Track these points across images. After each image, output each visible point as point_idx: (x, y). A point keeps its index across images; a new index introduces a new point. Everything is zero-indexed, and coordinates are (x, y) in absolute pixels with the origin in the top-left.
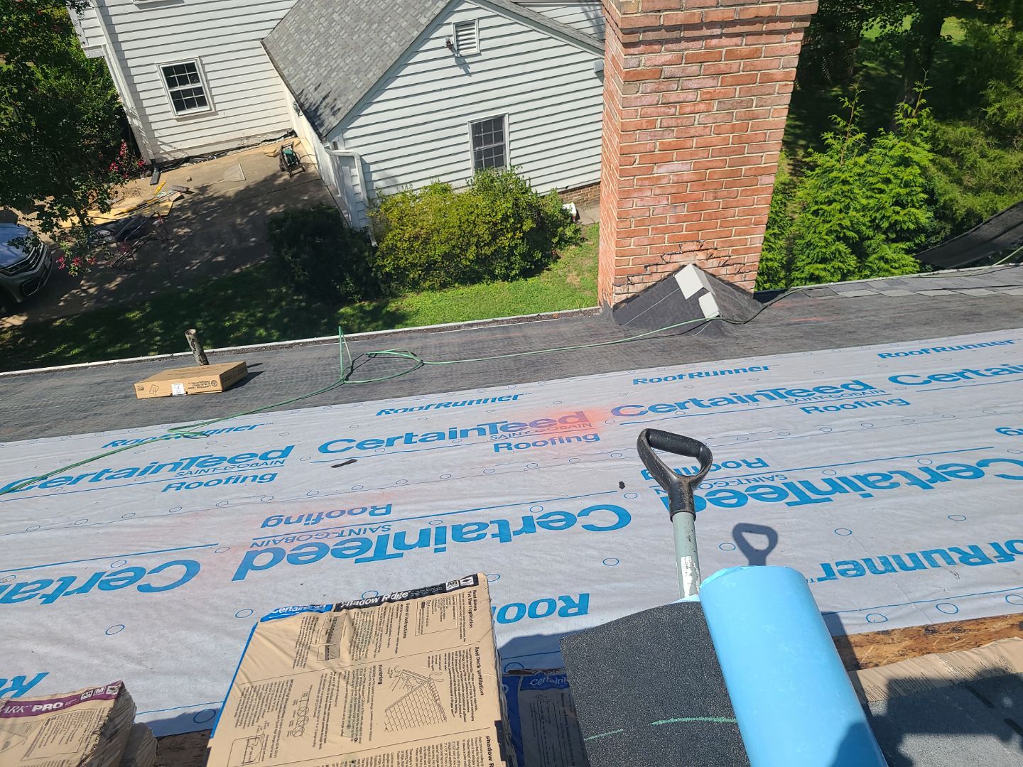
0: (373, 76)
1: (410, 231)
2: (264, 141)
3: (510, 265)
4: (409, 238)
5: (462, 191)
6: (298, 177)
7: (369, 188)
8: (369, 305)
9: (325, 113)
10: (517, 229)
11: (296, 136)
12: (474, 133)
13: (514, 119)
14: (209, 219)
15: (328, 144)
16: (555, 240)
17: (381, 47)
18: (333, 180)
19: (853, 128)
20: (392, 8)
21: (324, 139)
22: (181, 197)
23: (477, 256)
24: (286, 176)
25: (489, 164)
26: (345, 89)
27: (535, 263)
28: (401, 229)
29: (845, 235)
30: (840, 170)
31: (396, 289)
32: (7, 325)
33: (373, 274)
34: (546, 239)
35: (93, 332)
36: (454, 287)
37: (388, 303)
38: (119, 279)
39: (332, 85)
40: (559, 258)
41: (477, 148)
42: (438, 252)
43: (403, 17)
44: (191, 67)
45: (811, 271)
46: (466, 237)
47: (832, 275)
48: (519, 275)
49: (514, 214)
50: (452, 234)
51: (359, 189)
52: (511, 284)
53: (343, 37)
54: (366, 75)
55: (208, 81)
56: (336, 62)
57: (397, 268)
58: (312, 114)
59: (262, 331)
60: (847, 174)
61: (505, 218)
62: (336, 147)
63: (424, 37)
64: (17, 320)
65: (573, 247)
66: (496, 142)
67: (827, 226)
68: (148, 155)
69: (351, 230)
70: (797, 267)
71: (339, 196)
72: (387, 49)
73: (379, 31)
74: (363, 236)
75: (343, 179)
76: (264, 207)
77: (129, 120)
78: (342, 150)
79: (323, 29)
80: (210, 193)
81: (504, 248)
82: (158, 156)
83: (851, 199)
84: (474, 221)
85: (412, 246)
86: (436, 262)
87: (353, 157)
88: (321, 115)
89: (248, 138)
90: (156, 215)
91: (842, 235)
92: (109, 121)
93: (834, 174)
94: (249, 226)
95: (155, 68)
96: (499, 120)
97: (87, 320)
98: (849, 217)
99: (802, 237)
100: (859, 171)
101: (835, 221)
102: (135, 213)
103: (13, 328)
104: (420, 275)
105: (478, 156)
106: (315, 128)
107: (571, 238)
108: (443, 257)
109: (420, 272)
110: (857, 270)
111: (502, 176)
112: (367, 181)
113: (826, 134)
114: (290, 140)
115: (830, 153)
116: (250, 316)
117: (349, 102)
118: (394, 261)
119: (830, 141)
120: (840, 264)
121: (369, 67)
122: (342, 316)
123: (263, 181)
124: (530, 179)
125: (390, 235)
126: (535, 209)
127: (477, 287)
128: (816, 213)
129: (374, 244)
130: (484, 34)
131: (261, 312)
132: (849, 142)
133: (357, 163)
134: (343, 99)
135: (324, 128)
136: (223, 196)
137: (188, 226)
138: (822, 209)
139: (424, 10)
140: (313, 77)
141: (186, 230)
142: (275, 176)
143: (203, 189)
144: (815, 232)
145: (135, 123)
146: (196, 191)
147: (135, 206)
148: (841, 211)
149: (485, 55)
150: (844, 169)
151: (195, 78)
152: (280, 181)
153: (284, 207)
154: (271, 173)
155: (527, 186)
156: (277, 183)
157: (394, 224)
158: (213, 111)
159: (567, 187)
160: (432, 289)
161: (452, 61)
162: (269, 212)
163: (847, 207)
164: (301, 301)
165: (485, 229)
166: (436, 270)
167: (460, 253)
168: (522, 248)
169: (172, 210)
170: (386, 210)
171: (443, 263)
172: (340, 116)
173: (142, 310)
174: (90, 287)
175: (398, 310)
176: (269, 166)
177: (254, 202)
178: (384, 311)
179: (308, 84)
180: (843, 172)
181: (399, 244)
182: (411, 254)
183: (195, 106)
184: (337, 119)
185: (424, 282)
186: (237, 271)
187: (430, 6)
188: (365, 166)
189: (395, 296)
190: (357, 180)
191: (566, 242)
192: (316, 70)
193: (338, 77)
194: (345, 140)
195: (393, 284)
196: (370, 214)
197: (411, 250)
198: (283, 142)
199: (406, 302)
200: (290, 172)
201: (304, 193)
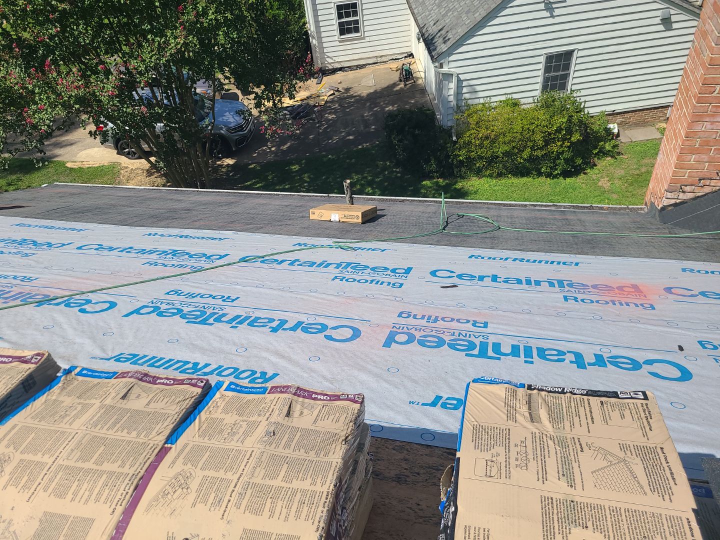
0: (479, 15)
1: (483, 132)
2: (392, 60)
3: (554, 166)
4: (481, 138)
5: (528, 106)
6: (410, 86)
7: (459, 98)
8: (443, 182)
9: (439, 41)
10: (566, 139)
11: (413, 57)
12: (547, 62)
13: (581, 53)
14: (348, 110)
15: (437, 64)
16: (595, 152)
18: (434, 90)
21: (435, 60)
22: (333, 94)
23: (530, 156)
24: (402, 85)
26: (456, 25)
27: (575, 167)
28: (477, 130)
31: (465, 173)
33: (450, 160)
36: (507, 177)
37: (457, 182)
38: (290, 144)
39: (447, 22)
41: (547, 74)
42: (501, 149)
44: (354, 5)
46: (525, 141)
48: (560, 175)
49: (566, 128)
50: (515, 138)
51: (451, 98)
54: (473, 15)
55: (363, 15)
56: (453, 4)
57: (468, 158)
58: (429, 42)
59: (370, 189)
61: (559, 130)
62: (441, 66)
65: (610, 158)
66: (563, 70)
69: (441, 127)
71: (436, 102)
74: (448, 132)
75: (441, 91)
76: (384, 106)
77: (311, 40)
78: (445, 69)
80: (351, 93)
81: (553, 153)
82: (324, 65)
84: (533, 130)
85: (483, 143)
86: (498, 157)
87: (452, 75)
88: (435, 42)
89: (381, 57)
90: (317, 104)
92: (299, 40)
94: (372, 118)
95: (332, 5)
102: (305, 102)
104: (484, 165)
105: (546, 80)
106: (430, 52)
107: (609, 151)
108: (503, 154)
109: (484, 162)
111: (563, 98)
112: (459, 93)
114: (409, 60)
117: (458, 34)
118: (467, 152)
121: (477, 8)
122: (424, 187)
123: (386, 88)
124: (585, 102)
125: (468, 134)
126: (584, 125)
127: (525, 179)
129: (454, 138)
131: (371, 176)
133: (455, 79)
134: (454, 32)
135: (436, 52)
136: (359, 96)
137: (334, 113)
140: (434, 16)
141: (333, 116)
142: (395, 85)
143: (347, 90)
145: (314, 42)
146: (343, 91)
147: (305, 97)
151: (355, 13)
152: (398, 88)
153: (397, 106)
154: (393, 82)
155: (582, 107)
156: (395, 89)
157: (472, 126)
158: (363, 36)
159: (614, 111)
160: (490, 176)
162: (387, 109)
164: (398, 172)
165: (541, 137)
166: (496, 163)
167: (517, 153)
168: (569, 155)
169: (326, 102)
170: (468, 115)
171: (503, 158)
172: (449, 44)
174: (273, 147)
175: (463, 188)
176: (392, 77)
177: (378, 101)
178: (453, 187)
179: (430, 20)
181: (473, 141)
182: (481, 149)
183: (352, 32)
184: (446, 46)
185: (486, 171)
186: (360, 147)
188: (459, 81)
189: (463, 178)
190: (452, 92)
191: (604, 154)
192: (437, 10)
193: (452, 16)
194: (449, 62)
195: (463, 169)
196: (456, 117)
197: (481, 146)
198: (404, 61)
199: (470, 183)
200: (405, 82)
201: (412, 98)
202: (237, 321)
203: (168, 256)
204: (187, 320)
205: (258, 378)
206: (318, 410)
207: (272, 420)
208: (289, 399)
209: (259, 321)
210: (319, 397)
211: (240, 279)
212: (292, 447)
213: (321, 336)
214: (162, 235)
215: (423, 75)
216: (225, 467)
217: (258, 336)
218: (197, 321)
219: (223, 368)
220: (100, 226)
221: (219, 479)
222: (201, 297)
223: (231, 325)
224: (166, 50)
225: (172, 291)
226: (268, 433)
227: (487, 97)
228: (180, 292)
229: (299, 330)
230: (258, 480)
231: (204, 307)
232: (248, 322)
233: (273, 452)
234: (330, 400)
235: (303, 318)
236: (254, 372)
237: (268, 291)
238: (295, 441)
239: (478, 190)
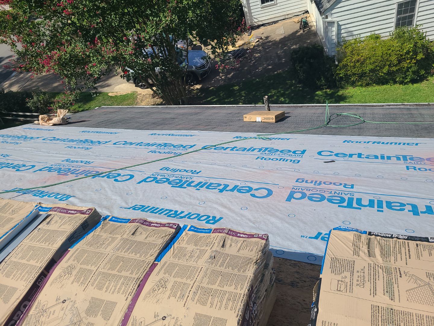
1: (356, 58)
3: (405, 77)
4: (354, 62)
5: (386, 38)
6: (307, 32)
7: (339, 37)
8: (330, 92)
9: (324, 2)
10: (413, 58)
11: (308, 13)
12: (398, 8)
14: (268, 50)
15: (324, 16)
18: (323, 33)
21: (322, 14)
22: (259, 41)
23: (388, 71)
24: (302, 32)
25: (403, 24)
27: (420, 76)
28: (351, 57)
31: (344, 85)
32: (196, 88)
33: (334, 77)
34: (429, 64)
35: (222, 93)
36: (373, 85)
37: (339, 91)
38: (233, 73)
41: (399, 16)
42: (368, 68)
46: (384, 61)
48: (409, 82)
49: (413, 51)
50: (377, 60)
51: (334, 37)
52: (404, 86)
57: (346, 75)
58: (318, 3)
59: (282, 98)
61: (408, 53)
62: (327, 17)
64: (198, 86)
66: (410, 12)
68: (249, 23)
69: (328, 56)
71: (324, 40)
74: (332, 59)
75: (328, 33)
76: (290, 45)
77: (244, 9)
78: (329, 19)
80: (270, 39)
81: (404, 68)
82: (252, 24)
84: (390, 54)
85: (355, 65)
86: (366, 73)
87: (334, 22)
88: (322, 3)
89: (288, 15)
90: (249, 48)
92: (236, 10)
94: (283, 54)
96: (414, 1)
97: (220, 88)
102: (241, 47)
103: (197, 89)
104: (357, 79)
105: (398, 20)
106: (319, 9)
108: (370, 71)
109: (357, 77)
111: (410, 30)
112: (339, 34)
114: (306, 15)
116: (278, 92)
118: (345, 71)
122: (317, 95)
123: (291, 34)
124: (426, 32)
125: (345, 60)
126: (426, 48)
127: (385, 86)
129: (337, 63)
131: (282, 91)
133: (336, 25)
135: (323, 9)
136: (274, 41)
137: (259, 53)
141: (259, 55)
142: (297, 32)
143: (267, 38)
145: (245, 10)
146: (264, 38)
147: (241, 44)
152: (299, 34)
153: (299, 45)
154: (295, 30)
155: (424, 35)
156: (297, 34)
157: (348, 54)
158: (276, 3)
160: (361, 86)
162: (292, 47)
164: (300, 87)
165: (395, 58)
166: (365, 77)
167: (379, 69)
168: (414, 69)
169: (254, 46)
170: (346, 47)
171: (369, 73)
172: (331, 2)
173: (239, 86)
174: (223, 76)
175: (343, 94)
176: (295, 27)
177: (286, 43)
178: (336, 95)
181: (349, 64)
182: (354, 68)
183: (269, 2)
184: (329, 4)
185: (358, 82)
186: (276, 73)
188: (339, 26)
189: (343, 88)
190: (334, 33)
194: (332, 14)
195: (343, 83)
196: (338, 49)
197: (354, 67)
198: (303, 16)
199: (347, 91)
200: (303, 30)
201: (308, 39)
202: (200, 185)
203: (162, 147)
204: (172, 185)
205: (210, 220)
206: (240, 244)
207: (214, 249)
208: (224, 236)
209: (212, 185)
210: (242, 235)
211: (202, 159)
212: (225, 266)
213: (248, 194)
214: (159, 135)
215: (315, 24)
216: (187, 276)
217: (212, 194)
218: (177, 185)
219: (191, 214)
220: (126, 130)
221: (183, 283)
222: (180, 171)
223: (196, 188)
224: (160, 25)
225: (164, 168)
226: (211, 257)
227: (358, 34)
228: (168, 168)
229: (235, 191)
230: (204, 285)
231: (181, 177)
232: (206, 186)
233: (213, 269)
234: (248, 238)
235: (238, 183)
236: (209, 217)
237: (218, 167)
238: (226, 263)
239: (353, 96)
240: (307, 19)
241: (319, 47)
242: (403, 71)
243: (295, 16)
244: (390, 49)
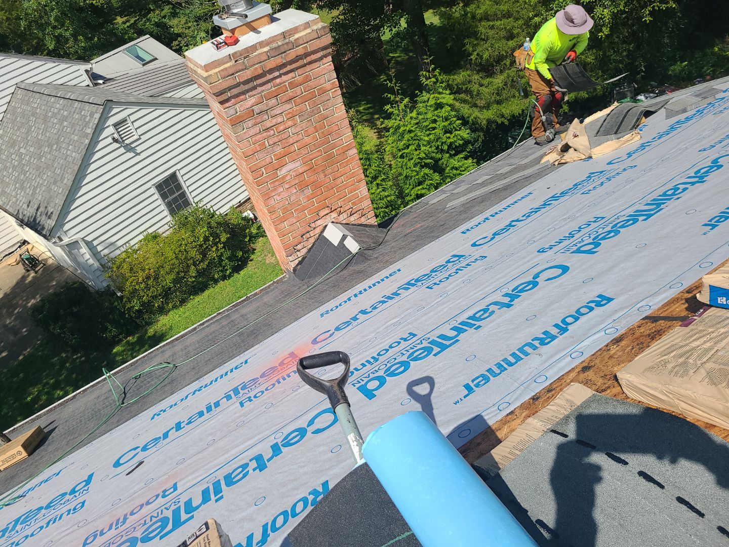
0: (68, 180)
1: (141, 275)
2: (5, 257)
3: (224, 268)
4: (143, 280)
5: (168, 233)
6: (42, 271)
7: (99, 258)
8: (133, 339)
9: (42, 220)
10: (218, 242)
11: (29, 243)
12: (159, 191)
13: (183, 172)
15: (54, 240)
16: (247, 240)
17: (65, 159)
18: (70, 263)
19: (400, 97)
20: (62, 130)
21: (49, 238)
23: (198, 272)
24: (32, 274)
25: (179, 208)
26: (51, 197)
27: (240, 260)
28: (135, 276)
29: (425, 163)
30: (404, 125)
31: (149, 318)
33: (127, 316)
34: (241, 241)
36: (190, 299)
37: (146, 331)
39: (39, 198)
40: (255, 250)
41: (166, 201)
42: (168, 281)
43: (73, 134)
45: (416, 193)
46: (184, 262)
47: (429, 190)
48: (233, 272)
49: (211, 234)
50: (173, 264)
51: (91, 261)
52: (230, 281)
53: (34, 162)
54: (62, 182)
56: (36, 181)
57: (143, 304)
58: (33, 224)
59: (58, 391)
60: (409, 126)
61: (206, 239)
62: (61, 240)
63: (94, 140)
65: (261, 238)
66: (178, 191)
67: (412, 162)
69: (97, 292)
70: (406, 194)
71: (79, 272)
72: (70, 159)
73: (60, 149)
74: (109, 293)
75: (76, 259)
76: (24, 303)
78: (66, 240)
79: (16, 162)
81: (214, 259)
83: (419, 140)
84: (185, 250)
85: (148, 285)
86: (170, 289)
87: (77, 242)
88: (40, 222)
91: (423, 164)
93: (402, 129)
94: (18, 322)
96: (173, 176)
98: (422, 151)
99: (400, 174)
100: (415, 122)
101: (415, 157)
104: (162, 302)
105: (169, 205)
106: (39, 232)
107: (257, 234)
108: (173, 283)
109: (161, 300)
110: (442, 181)
111: (192, 212)
112: (95, 253)
113: (386, 107)
114: (24, 248)
115: (393, 117)
116: (44, 386)
117: (58, 205)
118: (139, 300)
119: (391, 110)
120: (431, 182)
121: (62, 176)
122: (117, 354)
123: (14, 286)
124: (212, 207)
125: (128, 284)
126: (224, 224)
127: (207, 293)
128: (402, 157)
129: (119, 294)
130: (137, 124)
131: (51, 379)
132: (402, 106)
133: (82, 244)
134: (52, 205)
135: (45, 230)
138: (404, 153)
139: (86, 124)
140: (22, 199)
142: (24, 278)
144: (407, 168)
148: (416, 150)
149: (144, 138)
150: (406, 124)
152: (30, 279)
153: (40, 296)
154: (20, 277)
155: (212, 212)
156: (27, 282)
157: (128, 275)
159: (240, 202)
160: (175, 307)
161: (122, 150)
162: (30, 304)
163: (419, 146)
164: (81, 357)
165: (195, 252)
166: (172, 294)
167: (185, 275)
168: (228, 253)
170: (118, 268)
171: (175, 286)
172: (55, 217)
175: (156, 332)
176: (15, 272)
177: (15, 302)
178: (146, 337)
179: (21, 205)
180: (407, 126)
181: (137, 287)
182: (149, 290)
184: (53, 221)
185: (168, 305)
186: (21, 358)
187: (90, 120)
188: (88, 244)
189: (150, 324)
190: (87, 256)
191: (255, 237)
192: (23, 192)
193: (41, 191)
194: (65, 232)
195: (146, 316)
196: (107, 275)
197: (148, 288)
198: (20, 251)
199: (160, 324)
200: (34, 270)
201: (52, 281)
215: (49, 254)
227: (125, 244)
239: (171, 326)
240: (31, 253)
241: (75, 285)
242: (215, 263)
243: (7, 255)
244: (181, 245)
